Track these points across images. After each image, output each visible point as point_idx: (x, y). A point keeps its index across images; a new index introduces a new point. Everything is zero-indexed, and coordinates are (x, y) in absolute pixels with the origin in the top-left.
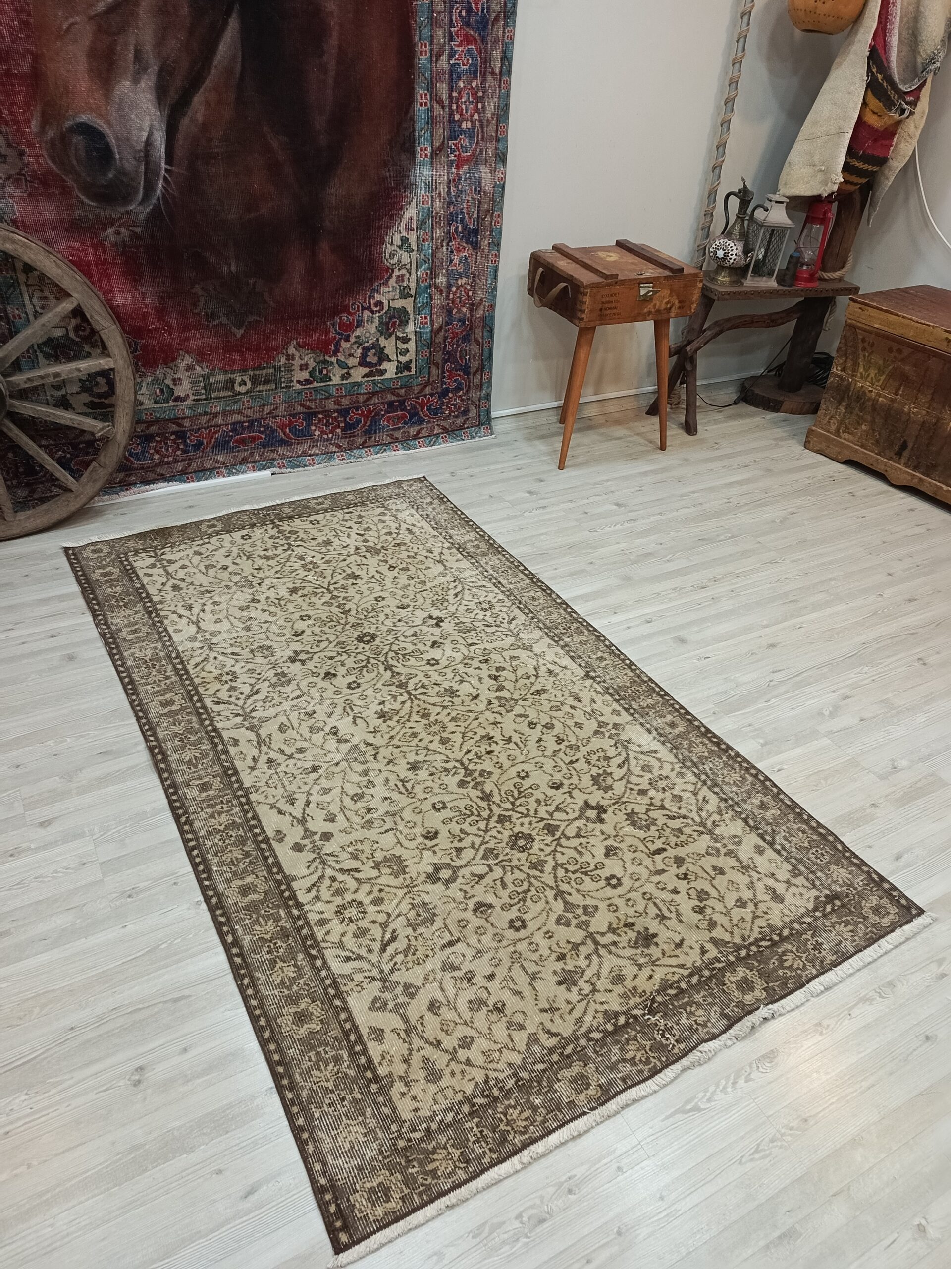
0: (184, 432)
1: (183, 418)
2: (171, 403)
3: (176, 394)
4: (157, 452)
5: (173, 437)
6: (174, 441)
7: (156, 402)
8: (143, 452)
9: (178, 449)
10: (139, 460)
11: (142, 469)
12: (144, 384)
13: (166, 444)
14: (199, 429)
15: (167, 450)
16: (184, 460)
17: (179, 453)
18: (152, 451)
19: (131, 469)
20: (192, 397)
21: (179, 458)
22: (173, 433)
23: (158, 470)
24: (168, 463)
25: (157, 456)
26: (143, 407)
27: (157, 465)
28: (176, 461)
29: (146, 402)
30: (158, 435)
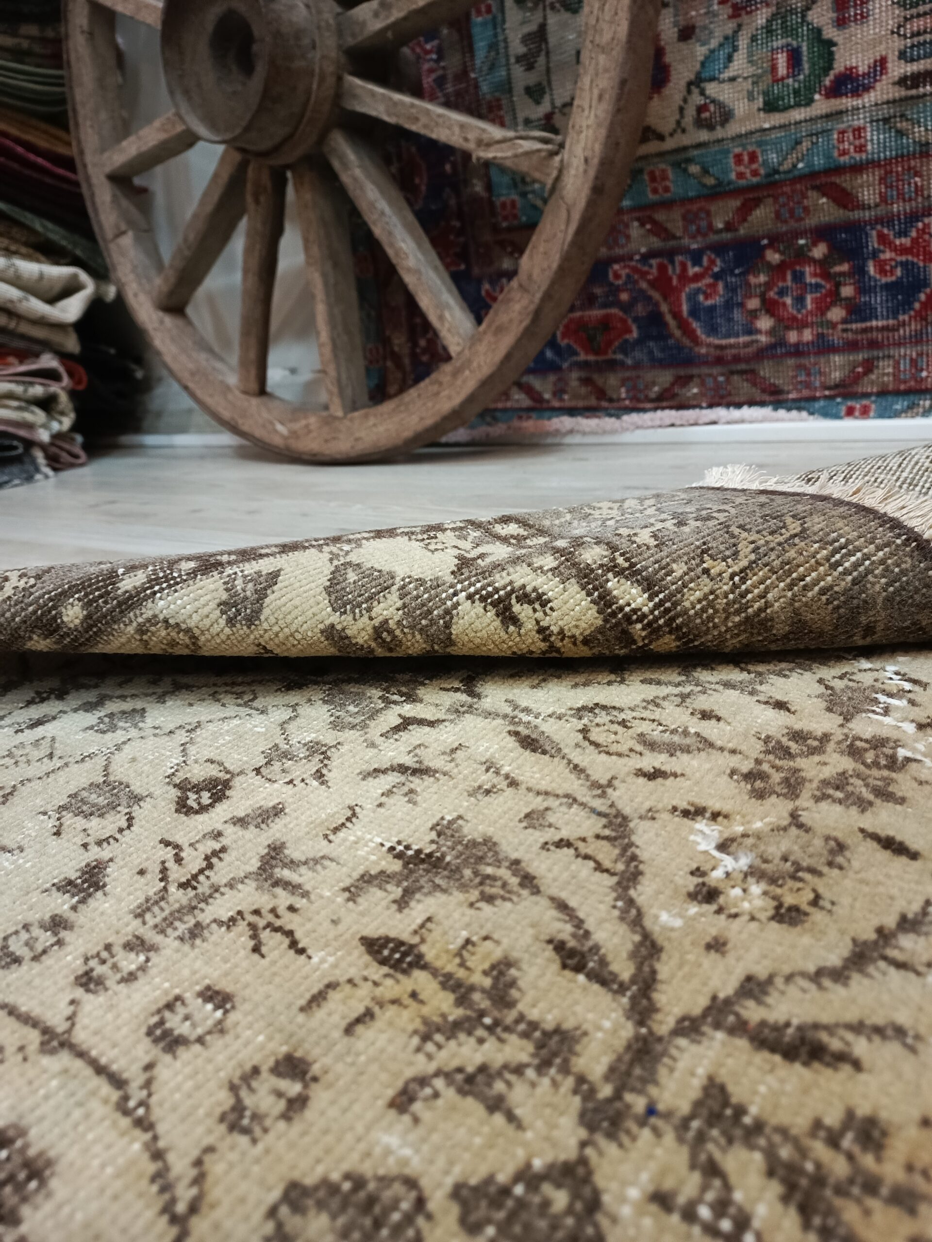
0: (856, 229)
1: (857, 168)
2: (821, 105)
3: (839, 66)
4: (770, 307)
5: (819, 251)
6: (824, 265)
7: (770, 107)
8: (729, 305)
9: (834, 297)
10: (713, 330)
11: (719, 361)
12: (743, 42)
13: (798, 277)
14: (913, 217)
15: (800, 300)
16: (852, 346)
17: (836, 314)
18: (753, 303)
19: (690, 361)
20: (897, 69)
21: (836, 337)
22: (822, 233)
23: (766, 370)
24: (798, 351)
25: (765, 323)
26: (734, 128)
27: (762, 354)
28: (823, 347)
29: (741, 107)
30: (775, 240)
